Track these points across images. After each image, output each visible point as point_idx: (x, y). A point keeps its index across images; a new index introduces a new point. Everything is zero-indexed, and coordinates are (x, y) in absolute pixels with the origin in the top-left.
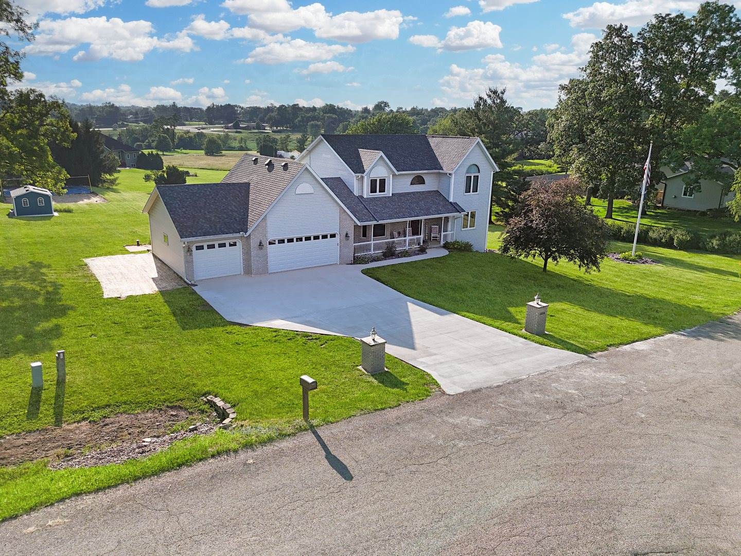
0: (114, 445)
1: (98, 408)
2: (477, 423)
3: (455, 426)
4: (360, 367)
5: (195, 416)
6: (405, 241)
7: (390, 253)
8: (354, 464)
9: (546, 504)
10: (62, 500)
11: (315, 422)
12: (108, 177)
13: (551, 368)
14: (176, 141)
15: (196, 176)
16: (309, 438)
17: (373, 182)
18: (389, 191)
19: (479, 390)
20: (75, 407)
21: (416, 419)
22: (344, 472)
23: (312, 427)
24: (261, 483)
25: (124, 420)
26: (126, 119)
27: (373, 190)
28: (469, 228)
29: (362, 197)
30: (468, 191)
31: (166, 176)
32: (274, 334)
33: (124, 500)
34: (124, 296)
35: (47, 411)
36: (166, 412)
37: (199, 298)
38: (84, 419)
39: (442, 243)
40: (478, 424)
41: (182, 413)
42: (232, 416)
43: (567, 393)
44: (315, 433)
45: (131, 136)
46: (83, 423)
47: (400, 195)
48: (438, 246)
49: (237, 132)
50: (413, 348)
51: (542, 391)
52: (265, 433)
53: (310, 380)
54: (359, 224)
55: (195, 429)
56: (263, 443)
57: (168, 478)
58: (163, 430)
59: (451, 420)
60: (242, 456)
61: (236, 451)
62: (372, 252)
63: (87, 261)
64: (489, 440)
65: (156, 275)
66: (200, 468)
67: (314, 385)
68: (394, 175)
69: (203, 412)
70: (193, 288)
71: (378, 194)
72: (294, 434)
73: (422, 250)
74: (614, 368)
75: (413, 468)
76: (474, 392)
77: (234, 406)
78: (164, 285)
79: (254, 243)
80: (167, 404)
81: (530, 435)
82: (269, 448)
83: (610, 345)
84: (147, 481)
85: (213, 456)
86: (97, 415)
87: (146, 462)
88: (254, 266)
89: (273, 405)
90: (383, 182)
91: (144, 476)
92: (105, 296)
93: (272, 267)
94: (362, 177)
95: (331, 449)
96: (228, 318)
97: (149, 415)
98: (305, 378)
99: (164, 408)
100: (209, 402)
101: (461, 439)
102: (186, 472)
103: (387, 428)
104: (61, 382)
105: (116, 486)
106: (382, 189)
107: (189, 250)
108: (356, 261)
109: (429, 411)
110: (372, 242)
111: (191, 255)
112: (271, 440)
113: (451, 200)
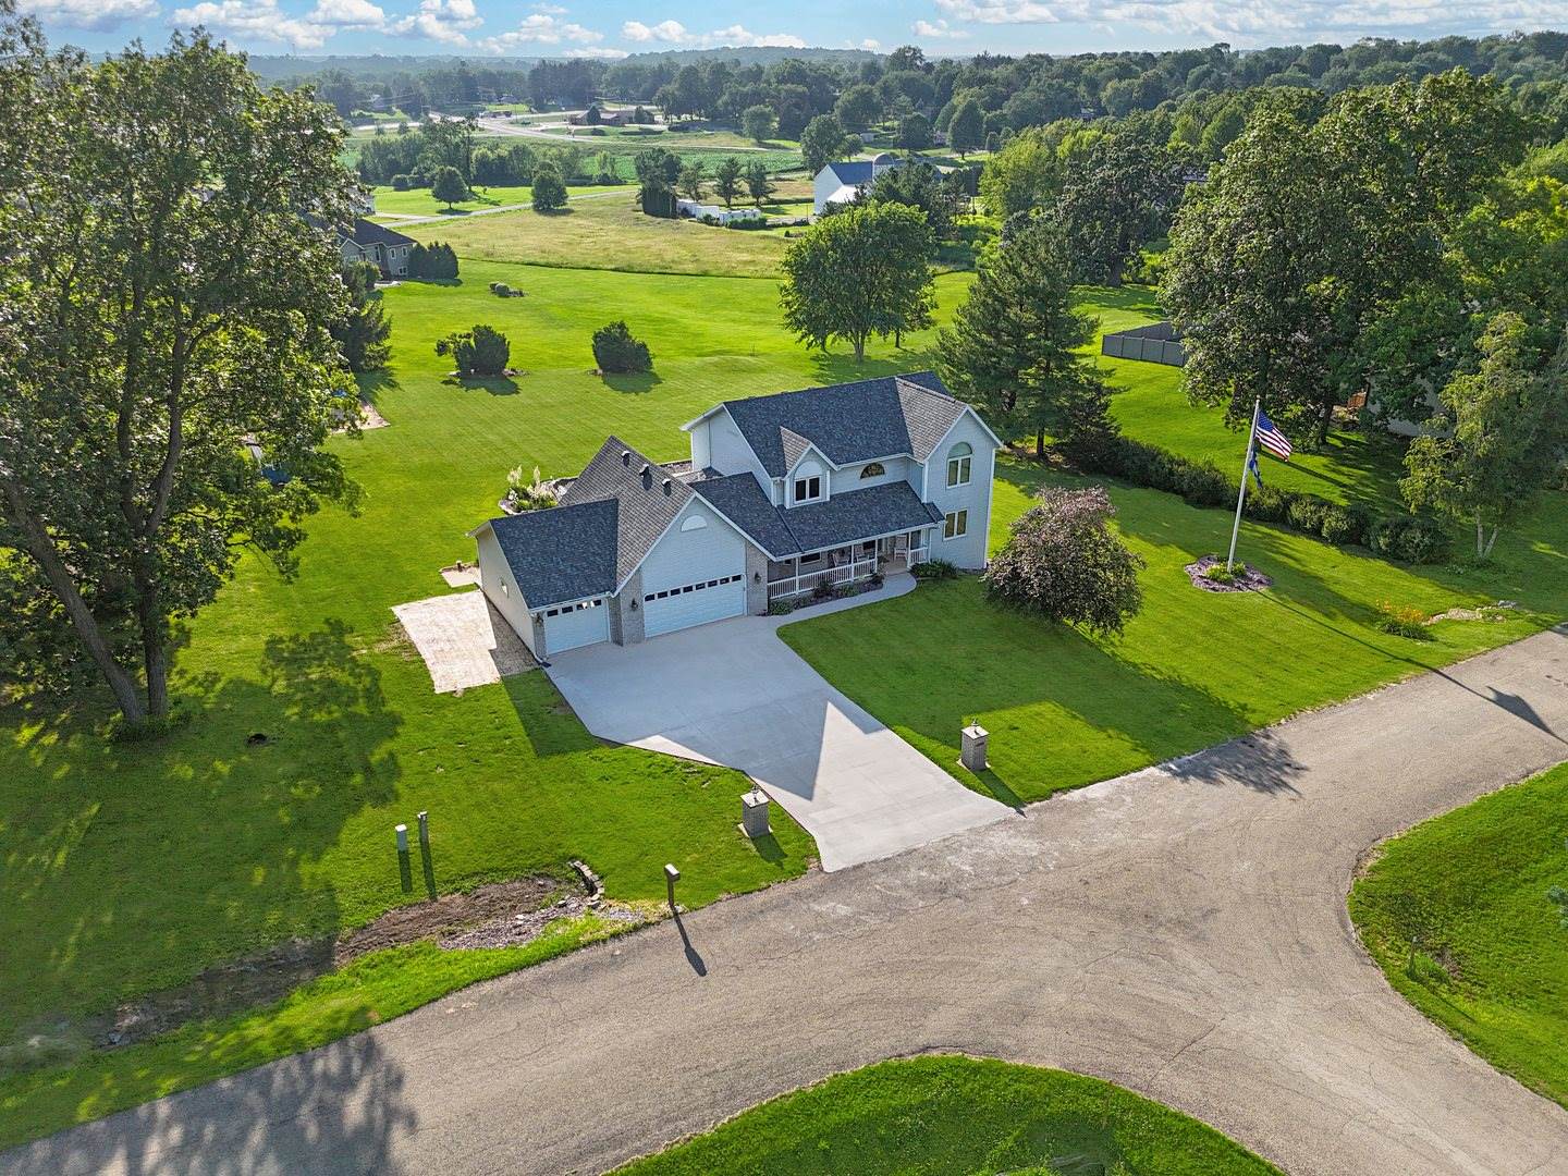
0: (490, 922)
1: (467, 876)
2: (843, 910)
3: (819, 914)
4: (741, 826)
5: (563, 887)
6: (849, 570)
7: (824, 592)
8: (709, 957)
9: (873, 1001)
10: (468, 985)
11: (680, 909)
12: (375, 347)
13: (960, 830)
14: (473, 169)
15: (521, 294)
16: (673, 927)
17: (800, 486)
18: (825, 494)
19: (861, 866)
20: (445, 877)
21: (780, 906)
22: (700, 968)
23: (676, 914)
24: (626, 975)
25: (494, 891)
26: (367, 104)
27: (800, 495)
28: (956, 536)
29: (782, 507)
30: (953, 482)
31: (473, 343)
32: (649, 761)
33: (516, 987)
34: (460, 687)
35: (418, 880)
36: (533, 880)
37: (556, 692)
38: (457, 890)
39: (910, 565)
40: (843, 913)
41: (550, 882)
42: (600, 891)
43: (959, 870)
44: (678, 921)
45: (381, 157)
46: (457, 895)
47: (844, 496)
48: (902, 570)
49: (596, 133)
50: (810, 797)
51: (932, 869)
52: (631, 921)
53: (674, 871)
54: (774, 559)
55: (565, 905)
56: (629, 932)
57: (547, 967)
58: (532, 904)
59: (817, 907)
60: (610, 946)
61: (604, 941)
62: (797, 592)
63: (397, 610)
64: (846, 933)
65: (494, 647)
66: (574, 958)
67: (678, 877)
68: (832, 470)
69: (570, 881)
70: (546, 669)
71: (808, 500)
72: (658, 923)
73: (876, 582)
74: (1037, 831)
75: (763, 963)
76: (856, 868)
77: (601, 878)
78: (508, 663)
79: (625, 604)
80: (534, 870)
81: (891, 926)
82: (634, 938)
83: (1056, 791)
84: (531, 970)
85: (584, 946)
86: (467, 884)
87: (526, 948)
88: (625, 632)
89: (642, 878)
90: (815, 483)
91: (529, 965)
92: (438, 691)
93: (649, 631)
94: (783, 483)
95: (691, 940)
96: (594, 730)
97: (517, 885)
98: (670, 867)
99: (530, 876)
100: (576, 869)
101: (819, 931)
102: (563, 962)
103: (751, 917)
104: (425, 845)
105: (507, 974)
106: (815, 493)
107: (539, 619)
108: (774, 609)
109: (797, 895)
110: (797, 578)
111: (541, 625)
112: (636, 929)
113: (924, 501)
